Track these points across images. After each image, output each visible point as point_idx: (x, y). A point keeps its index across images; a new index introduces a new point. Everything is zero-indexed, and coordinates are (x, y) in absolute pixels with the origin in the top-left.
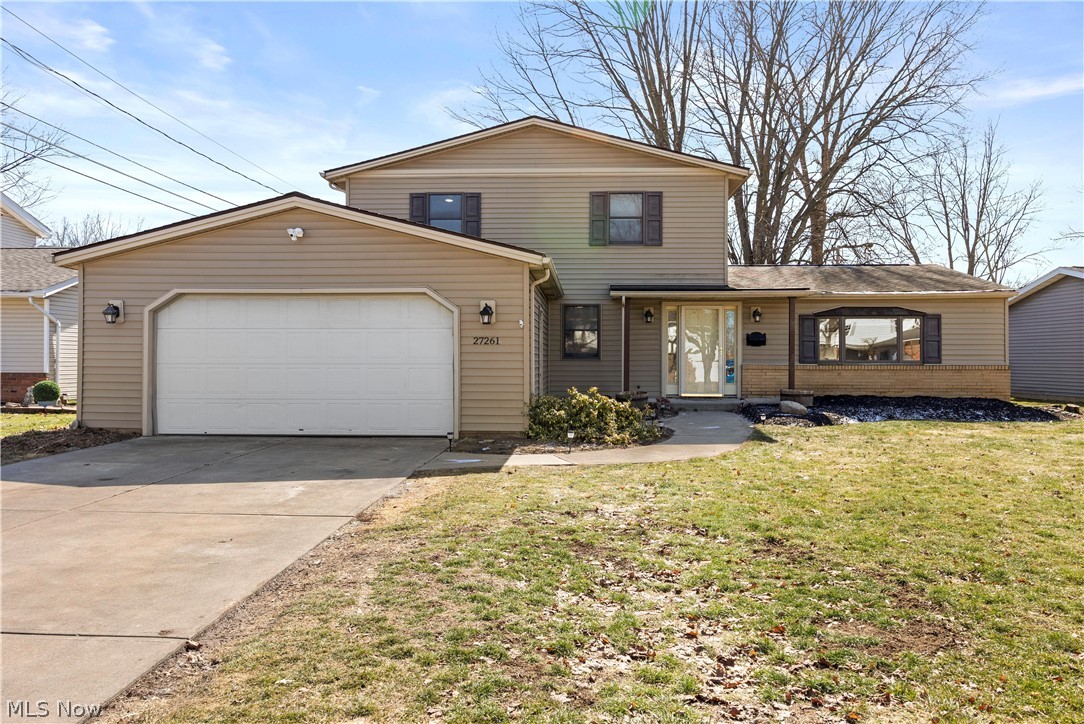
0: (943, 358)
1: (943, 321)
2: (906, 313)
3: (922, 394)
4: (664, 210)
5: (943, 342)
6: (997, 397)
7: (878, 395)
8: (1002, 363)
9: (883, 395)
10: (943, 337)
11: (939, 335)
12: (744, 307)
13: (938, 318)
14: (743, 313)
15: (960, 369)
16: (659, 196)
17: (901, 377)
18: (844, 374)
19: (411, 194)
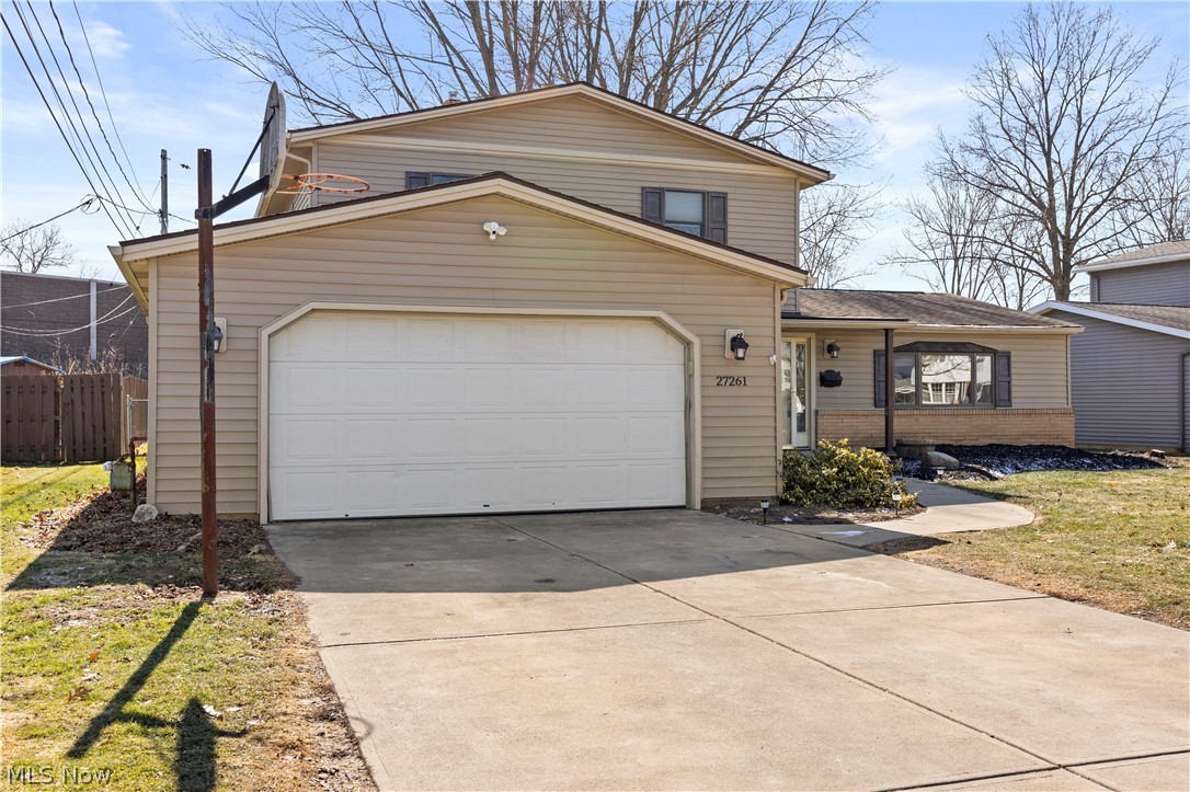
0: (1013, 400)
1: (1013, 359)
2: (979, 350)
3: (995, 442)
4: (729, 216)
5: (1013, 383)
6: (1064, 444)
7: (954, 443)
8: (1066, 406)
9: (959, 443)
10: (1013, 377)
11: (1009, 375)
12: (817, 340)
13: (1007, 355)
14: (817, 347)
15: (1030, 413)
16: (723, 197)
17: (975, 423)
18: (921, 419)
19: (407, 173)
